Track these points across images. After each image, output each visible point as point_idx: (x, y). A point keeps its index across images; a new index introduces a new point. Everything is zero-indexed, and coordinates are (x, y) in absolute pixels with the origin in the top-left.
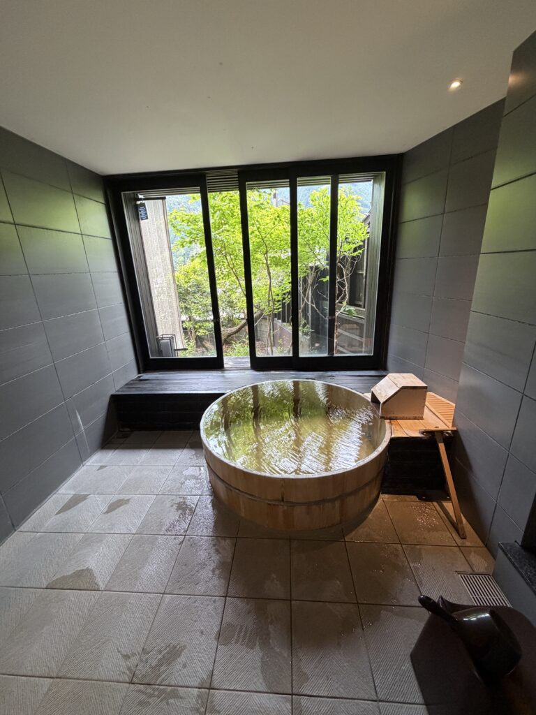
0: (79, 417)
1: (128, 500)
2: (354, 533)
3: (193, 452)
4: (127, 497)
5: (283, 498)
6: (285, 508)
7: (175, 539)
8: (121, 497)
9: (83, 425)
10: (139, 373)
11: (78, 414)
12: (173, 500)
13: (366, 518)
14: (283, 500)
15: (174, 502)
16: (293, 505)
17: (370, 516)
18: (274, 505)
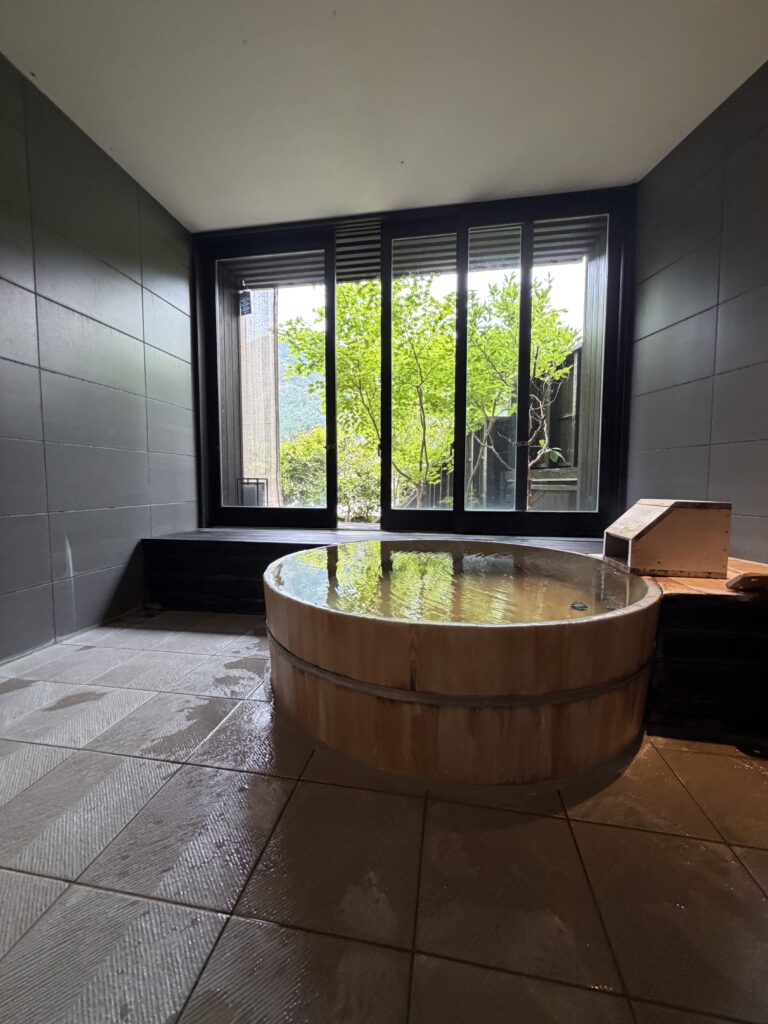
0: (69, 552)
1: (103, 694)
2: (589, 802)
3: (256, 640)
4: (104, 690)
5: (413, 683)
6: (418, 709)
7: (159, 767)
8: (93, 688)
9: (75, 569)
10: (200, 525)
11: (68, 545)
12: (188, 702)
13: (619, 775)
14: (413, 689)
15: (187, 705)
16: (436, 703)
17: (628, 773)
18: (392, 701)
